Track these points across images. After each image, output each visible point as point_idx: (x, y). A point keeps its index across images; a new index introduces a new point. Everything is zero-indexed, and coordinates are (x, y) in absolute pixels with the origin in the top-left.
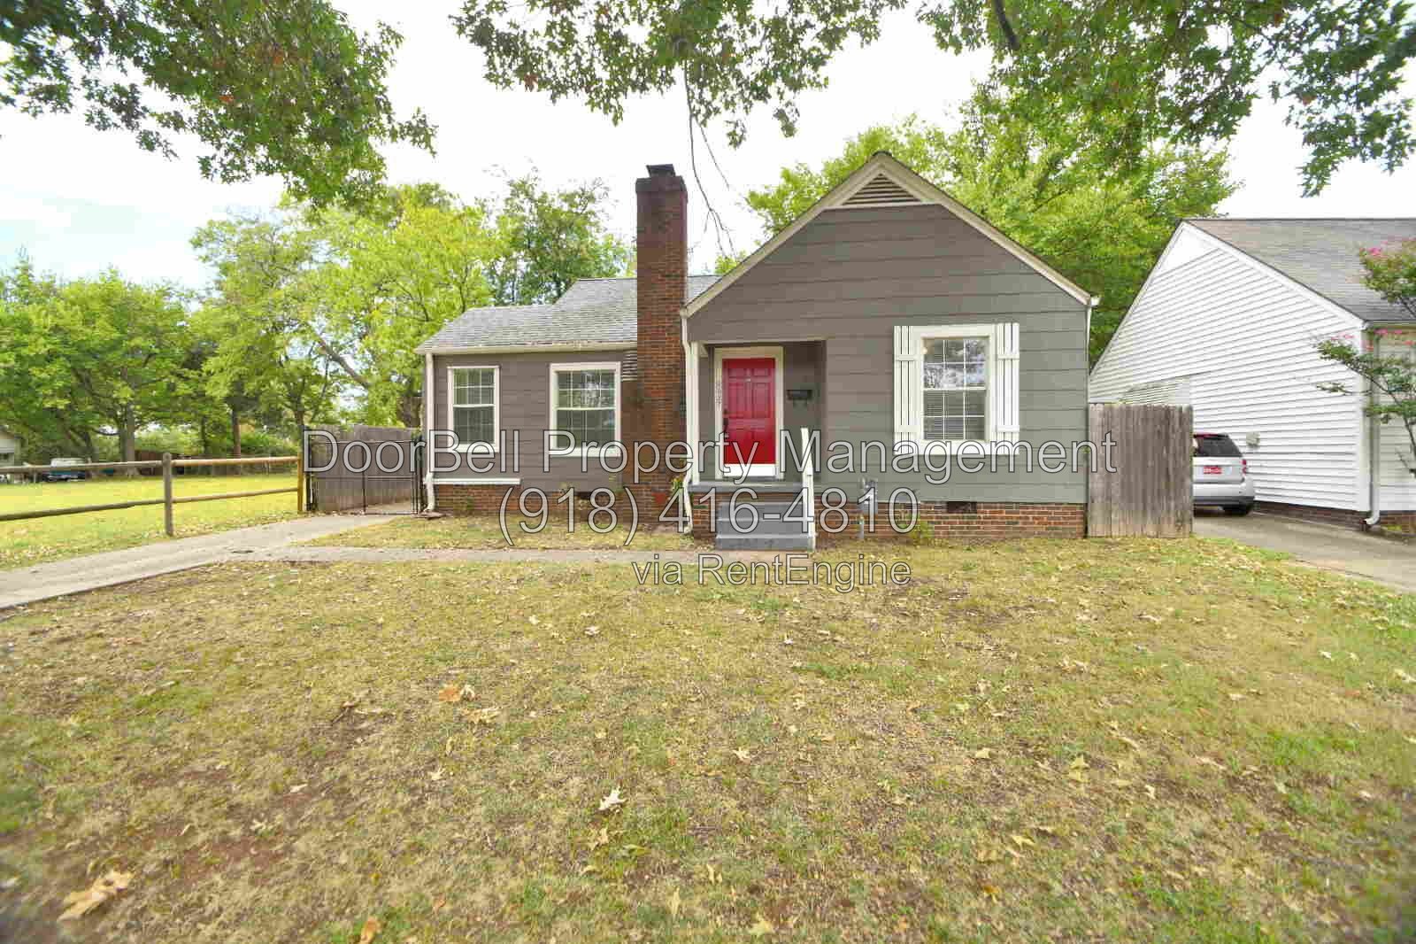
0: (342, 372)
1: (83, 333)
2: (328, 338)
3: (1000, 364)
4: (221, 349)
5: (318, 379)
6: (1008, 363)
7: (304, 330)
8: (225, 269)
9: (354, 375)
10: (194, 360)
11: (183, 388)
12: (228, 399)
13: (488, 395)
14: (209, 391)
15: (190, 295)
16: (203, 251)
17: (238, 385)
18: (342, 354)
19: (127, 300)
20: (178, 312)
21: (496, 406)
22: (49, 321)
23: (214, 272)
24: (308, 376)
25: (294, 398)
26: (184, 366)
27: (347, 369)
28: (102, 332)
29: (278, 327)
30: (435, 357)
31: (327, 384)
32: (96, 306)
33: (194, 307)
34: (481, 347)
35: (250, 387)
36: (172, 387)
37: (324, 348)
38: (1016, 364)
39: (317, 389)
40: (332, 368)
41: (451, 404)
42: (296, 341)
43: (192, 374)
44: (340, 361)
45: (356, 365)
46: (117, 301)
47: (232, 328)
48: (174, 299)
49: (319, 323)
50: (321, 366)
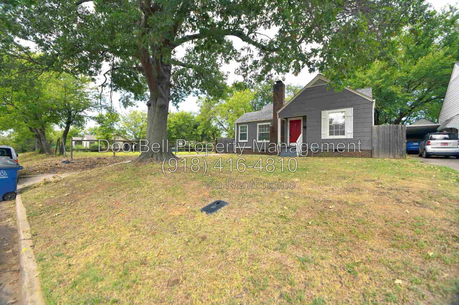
0: (223, 128)
1: (179, 123)
2: (220, 120)
3: (348, 117)
4: (201, 124)
5: (218, 130)
6: (350, 117)
7: (215, 119)
8: (201, 107)
9: (225, 129)
10: (196, 127)
11: (194, 133)
12: (201, 135)
13: (246, 131)
14: (198, 133)
15: (195, 113)
16: (198, 104)
17: (203, 132)
18: (222, 124)
19: (186, 115)
20: (193, 117)
21: (247, 132)
22: (174, 121)
23: (199, 108)
24: (216, 129)
25: (213, 134)
26: (194, 128)
27: (224, 127)
28: (181, 122)
29: (210, 119)
30: (237, 124)
31: (220, 131)
32: (180, 117)
33: (196, 115)
34: (245, 121)
35: (205, 132)
36: (192, 133)
37: (219, 123)
38: (352, 117)
39: (218, 132)
40: (221, 127)
41: (240, 133)
42: (214, 122)
43: (195, 130)
44: (222, 125)
45: (226, 126)
46: (184, 116)
47: (203, 120)
48: (192, 114)
49: (218, 117)
50: (219, 127)
